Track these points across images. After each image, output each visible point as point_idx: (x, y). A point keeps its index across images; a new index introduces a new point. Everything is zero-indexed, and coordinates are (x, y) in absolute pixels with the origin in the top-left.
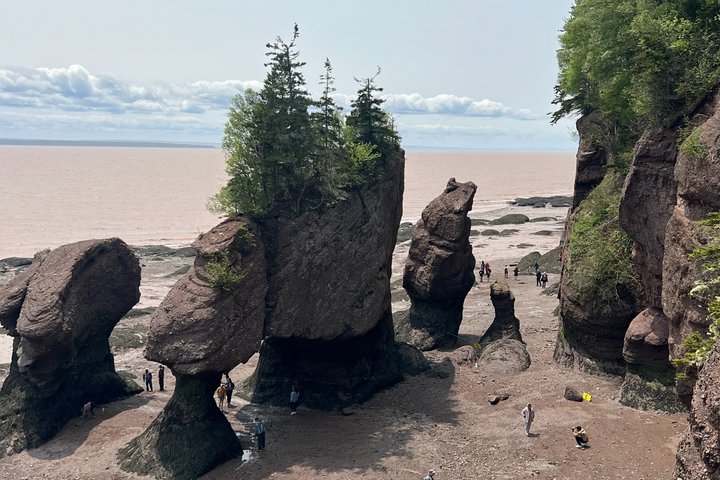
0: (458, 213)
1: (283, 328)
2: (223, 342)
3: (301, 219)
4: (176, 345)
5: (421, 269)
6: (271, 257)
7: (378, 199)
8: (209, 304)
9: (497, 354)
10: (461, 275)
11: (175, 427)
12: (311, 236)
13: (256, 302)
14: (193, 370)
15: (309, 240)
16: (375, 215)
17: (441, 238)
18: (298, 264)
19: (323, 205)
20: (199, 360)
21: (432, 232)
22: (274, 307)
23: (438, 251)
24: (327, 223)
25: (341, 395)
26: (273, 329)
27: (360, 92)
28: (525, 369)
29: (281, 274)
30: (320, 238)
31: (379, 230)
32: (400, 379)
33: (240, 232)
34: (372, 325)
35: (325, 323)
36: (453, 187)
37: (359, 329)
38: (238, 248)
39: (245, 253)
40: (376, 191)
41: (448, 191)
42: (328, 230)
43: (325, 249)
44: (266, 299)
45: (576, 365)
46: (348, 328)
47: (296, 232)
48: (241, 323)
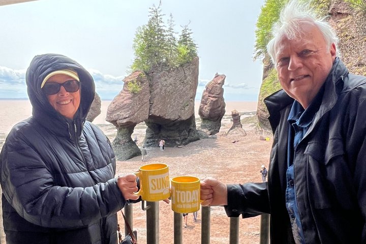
0: (219, 84)
1: (156, 112)
2: (135, 112)
3: (162, 73)
4: (118, 113)
5: (205, 106)
6: (151, 86)
7: (190, 71)
8: (129, 98)
9: (234, 132)
10: (220, 108)
11: (118, 145)
12: (166, 80)
13: (146, 100)
14: (125, 121)
15: (165, 82)
16: (189, 77)
17: (213, 94)
18: (161, 90)
19: (170, 69)
20: (126, 118)
21: (210, 93)
22: (152, 104)
23: (212, 99)
24: (171, 77)
25: (177, 142)
26: (152, 111)
27: (183, 30)
28: (244, 136)
29: (155, 92)
30: (169, 81)
31: (190, 83)
32: (198, 139)
33: (140, 75)
34: (188, 117)
35: (171, 114)
36: (217, 76)
37: (184, 118)
38: (140, 80)
39: (142, 82)
40: (189, 69)
41: (216, 77)
42: (172, 79)
43: (171, 86)
44: (150, 101)
45: (264, 133)
46: (180, 117)
47: (160, 78)
48: (141, 107)
